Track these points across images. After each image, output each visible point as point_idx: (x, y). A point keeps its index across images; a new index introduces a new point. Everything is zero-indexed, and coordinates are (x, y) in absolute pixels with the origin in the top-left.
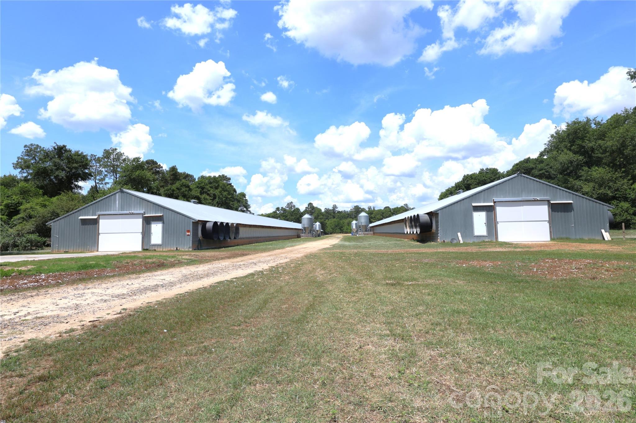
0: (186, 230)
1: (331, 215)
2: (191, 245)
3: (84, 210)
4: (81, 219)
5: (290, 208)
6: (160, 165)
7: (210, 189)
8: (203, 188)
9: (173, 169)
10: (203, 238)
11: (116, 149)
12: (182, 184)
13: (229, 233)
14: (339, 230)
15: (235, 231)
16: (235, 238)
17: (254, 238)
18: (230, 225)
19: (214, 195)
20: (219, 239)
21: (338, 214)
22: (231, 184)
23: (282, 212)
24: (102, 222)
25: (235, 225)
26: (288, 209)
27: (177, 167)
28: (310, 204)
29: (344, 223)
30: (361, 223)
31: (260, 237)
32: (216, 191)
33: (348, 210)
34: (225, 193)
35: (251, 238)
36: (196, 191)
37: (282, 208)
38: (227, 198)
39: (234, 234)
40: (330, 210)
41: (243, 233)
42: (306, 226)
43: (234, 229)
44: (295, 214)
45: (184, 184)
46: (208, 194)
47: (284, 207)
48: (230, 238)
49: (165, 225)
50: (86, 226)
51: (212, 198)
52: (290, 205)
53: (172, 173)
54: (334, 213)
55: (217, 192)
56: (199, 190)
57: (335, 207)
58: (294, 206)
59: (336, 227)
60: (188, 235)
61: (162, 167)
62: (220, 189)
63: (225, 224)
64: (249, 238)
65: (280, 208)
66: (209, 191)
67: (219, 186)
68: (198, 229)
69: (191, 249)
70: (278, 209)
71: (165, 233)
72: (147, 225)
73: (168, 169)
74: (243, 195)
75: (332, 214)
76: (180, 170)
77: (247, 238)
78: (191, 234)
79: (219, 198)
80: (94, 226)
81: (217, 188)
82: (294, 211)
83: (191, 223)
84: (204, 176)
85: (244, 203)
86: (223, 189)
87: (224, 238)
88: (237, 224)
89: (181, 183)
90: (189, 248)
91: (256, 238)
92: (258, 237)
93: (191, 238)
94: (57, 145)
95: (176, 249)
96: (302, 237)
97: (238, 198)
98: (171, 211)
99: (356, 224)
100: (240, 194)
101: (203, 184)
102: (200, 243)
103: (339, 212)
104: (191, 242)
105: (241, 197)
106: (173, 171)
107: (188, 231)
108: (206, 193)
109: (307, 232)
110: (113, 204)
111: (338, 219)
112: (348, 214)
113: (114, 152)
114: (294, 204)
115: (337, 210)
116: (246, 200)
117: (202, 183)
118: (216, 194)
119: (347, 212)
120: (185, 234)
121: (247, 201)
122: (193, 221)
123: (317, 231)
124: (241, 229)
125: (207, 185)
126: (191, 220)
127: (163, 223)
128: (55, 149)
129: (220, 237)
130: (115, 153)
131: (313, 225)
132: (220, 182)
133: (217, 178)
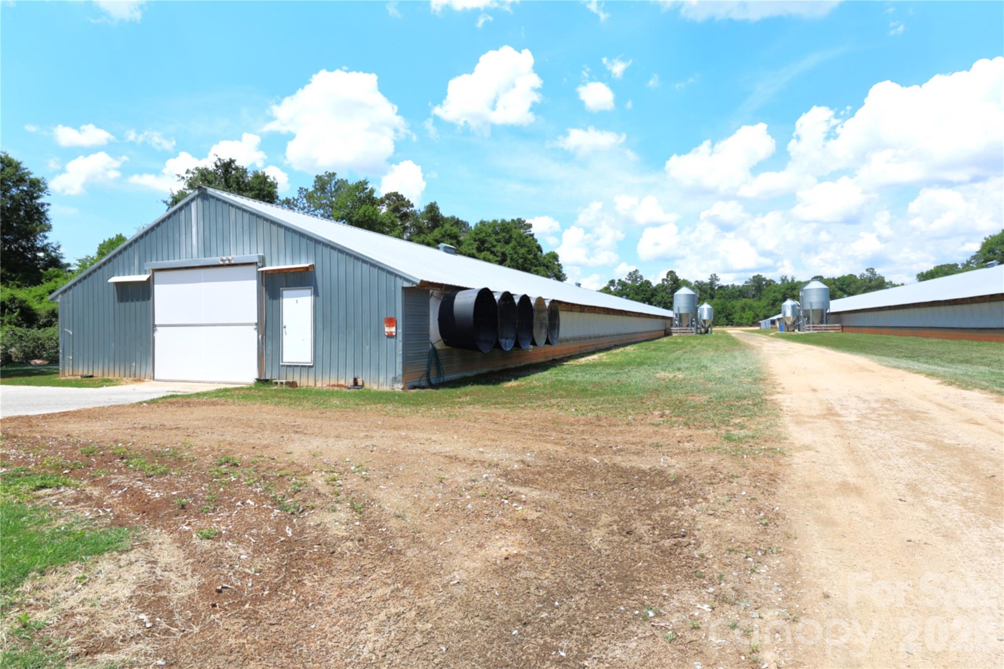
0: (384, 316)
1: (706, 292)
2: (400, 371)
3: (120, 257)
4: (118, 284)
5: (633, 281)
6: (409, 202)
7: (495, 243)
8: (483, 242)
9: (432, 209)
10: (446, 343)
11: (334, 174)
12: (445, 232)
13: (530, 328)
14: (725, 319)
15: (547, 322)
16: (548, 342)
17: (590, 338)
18: (533, 302)
19: (504, 254)
20: (498, 346)
21: (721, 291)
22: (532, 235)
23: (620, 288)
24: (162, 292)
25: (547, 304)
26: (630, 282)
27: (439, 205)
28: (671, 273)
29: (733, 308)
30: (811, 304)
31: (603, 336)
32: (507, 246)
33: (740, 283)
34: (523, 251)
35: (585, 338)
36: (470, 244)
37: (620, 280)
38: (525, 259)
39: (544, 331)
40: (706, 284)
41: (568, 325)
42: (683, 311)
43: (546, 315)
44: (642, 291)
45: (448, 232)
46: (492, 252)
47: (623, 279)
48: (534, 343)
49: (320, 299)
50: (127, 304)
51: (499, 259)
52: (633, 275)
53: (429, 215)
54: (712, 289)
55: (508, 249)
56: (475, 245)
57: (714, 278)
58: (641, 277)
59: (719, 313)
60: (390, 336)
61: (412, 206)
62: (513, 243)
63: (517, 301)
64: (580, 339)
65: (617, 281)
66: (494, 246)
67: (511, 237)
68: (427, 315)
69: (399, 387)
70: (612, 282)
71: (320, 327)
72: (270, 302)
73: (422, 210)
74: (555, 257)
75: (709, 291)
76: (445, 212)
77: (574, 339)
78: (400, 331)
79: (512, 259)
80: (144, 303)
81: (507, 242)
82: (641, 285)
83: (399, 294)
84: (485, 222)
85: (556, 271)
86: (519, 244)
87: (517, 345)
88: (553, 301)
89: (443, 231)
90: (395, 380)
91: (595, 337)
92: (599, 337)
93: (400, 346)
94: (219, 159)
95: (351, 382)
96: (674, 335)
97: (545, 261)
98: (335, 253)
99: (793, 307)
100: (548, 254)
101: (483, 234)
102: (438, 364)
103: (721, 287)
104: (399, 360)
105: (551, 260)
106: (431, 212)
107: (391, 322)
108: (488, 249)
109: (685, 323)
110: (183, 237)
111: (722, 300)
112: (740, 291)
113: (331, 180)
114: (640, 273)
115: (717, 283)
116: (559, 265)
117: (481, 232)
118: (507, 252)
119: (738, 286)
120: (380, 330)
121: (561, 268)
122: (406, 285)
123: (704, 321)
124: (563, 316)
125: (490, 236)
126: (398, 279)
127: (316, 293)
128: (217, 166)
129: (503, 341)
130: (333, 182)
131: (697, 309)
132: (514, 230)
133: (508, 224)
